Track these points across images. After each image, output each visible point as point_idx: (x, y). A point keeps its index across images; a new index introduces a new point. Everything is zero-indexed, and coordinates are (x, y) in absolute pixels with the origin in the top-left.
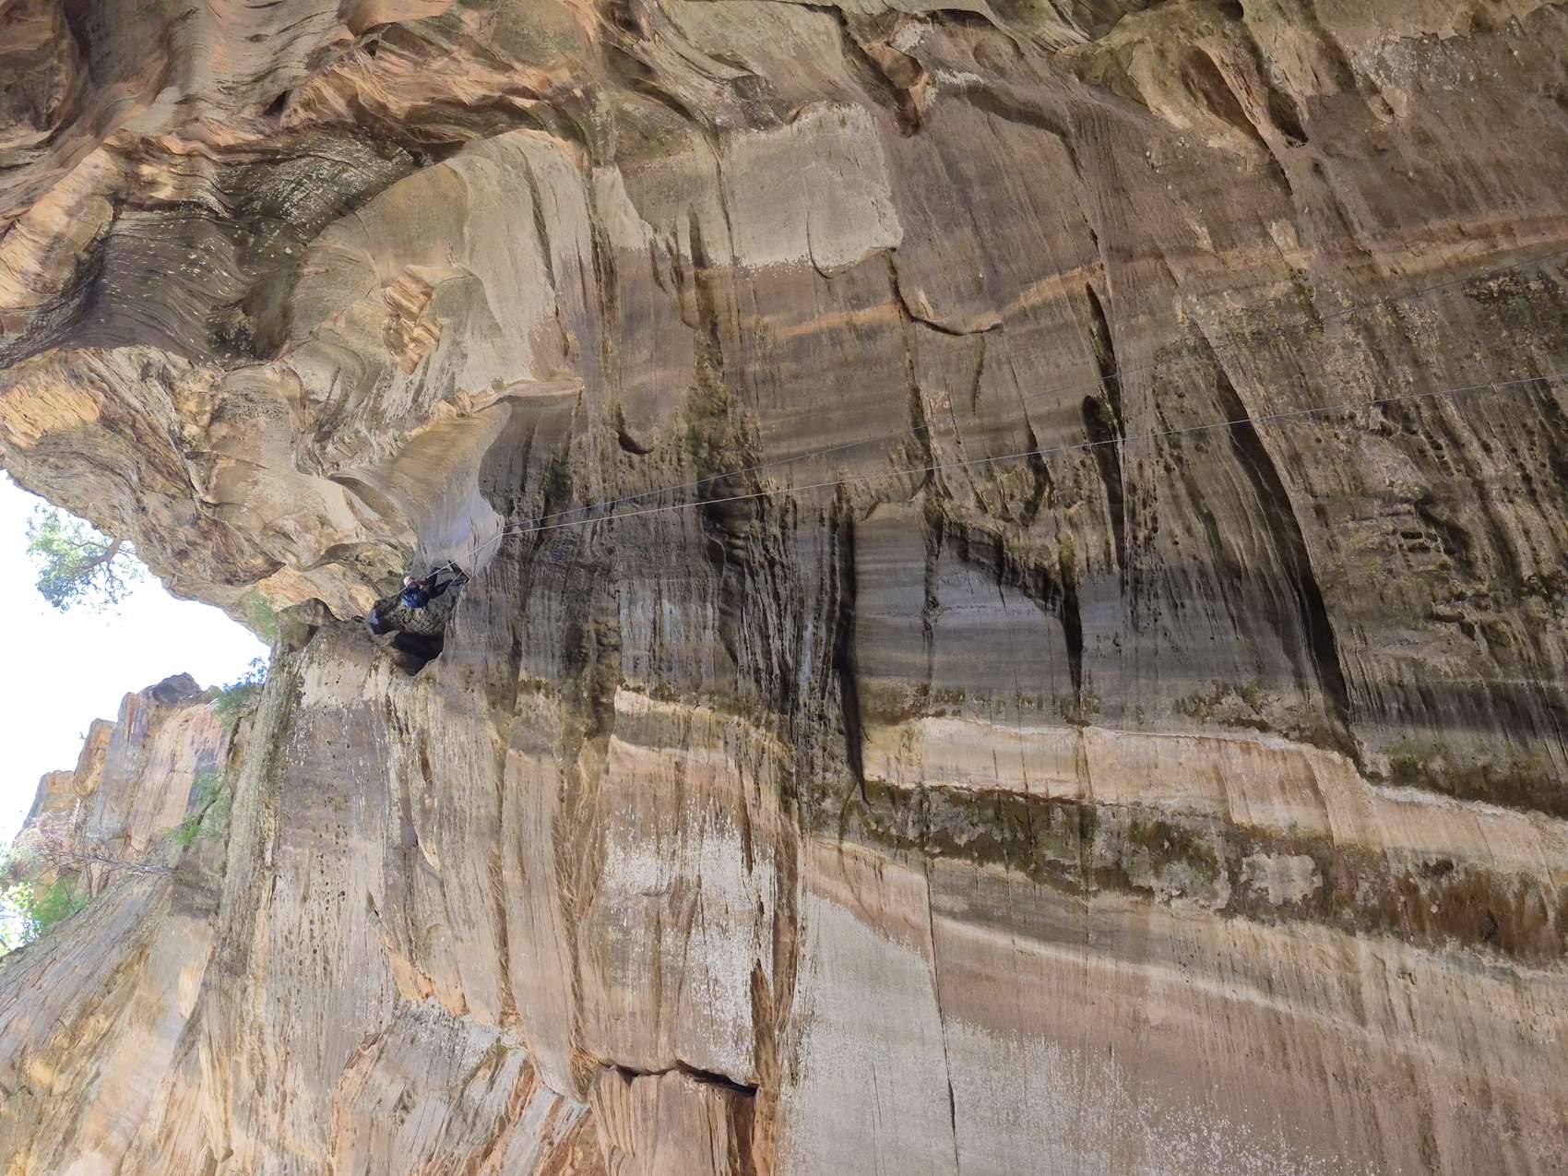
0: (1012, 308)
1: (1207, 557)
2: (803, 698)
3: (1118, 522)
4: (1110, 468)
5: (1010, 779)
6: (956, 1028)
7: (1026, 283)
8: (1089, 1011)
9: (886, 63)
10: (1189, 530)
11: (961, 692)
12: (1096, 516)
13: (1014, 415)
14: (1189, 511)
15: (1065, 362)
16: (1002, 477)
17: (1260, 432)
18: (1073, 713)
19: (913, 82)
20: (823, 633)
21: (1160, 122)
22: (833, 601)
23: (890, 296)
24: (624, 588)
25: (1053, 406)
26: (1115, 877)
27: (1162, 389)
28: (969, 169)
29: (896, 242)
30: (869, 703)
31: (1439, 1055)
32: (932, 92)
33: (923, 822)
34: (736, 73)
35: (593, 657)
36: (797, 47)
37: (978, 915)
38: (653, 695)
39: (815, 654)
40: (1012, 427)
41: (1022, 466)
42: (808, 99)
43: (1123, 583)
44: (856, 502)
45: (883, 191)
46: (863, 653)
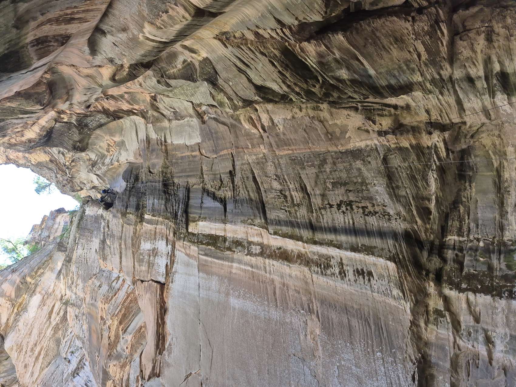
0: (218, 155)
1: (247, 198)
2: (179, 217)
3: (234, 191)
4: (233, 182)
5: (213, 232)
6: (201, 274)
7: (221, 150)
8: (223, 271)
9: (200, 112)
10: (245, 193)
11: (206, 217)
12: (230, 190)
13: (218, 172)
14: (245, 190)
15: (227, 164)
16: (215, 182)
17: (257, 178)
18: (224, 222)
19: (204, 116)
20: (183, 207)
21: (244, 127)
22: (185, 201)
23: (198, 151)
24: (148, 197)
25: (224, 171)
26: (229, 249)
27: (242, 170)
28: (213, 131)
29: (200, 142)
30: (190, 219)
31: (278, 278)
32: (207, 118)
33: (198, 239)
34: (174, 110)
35: (141, 209)
36: (185, 107)
37: (206, 255)
38: (152, 216)
39: (181, 210)
40: (217, 174)
41: (219, 181)
42: (186, 116)
43: (234, 201)
44: (190, 185)
45: (198, 133)
46: (189, 210)
